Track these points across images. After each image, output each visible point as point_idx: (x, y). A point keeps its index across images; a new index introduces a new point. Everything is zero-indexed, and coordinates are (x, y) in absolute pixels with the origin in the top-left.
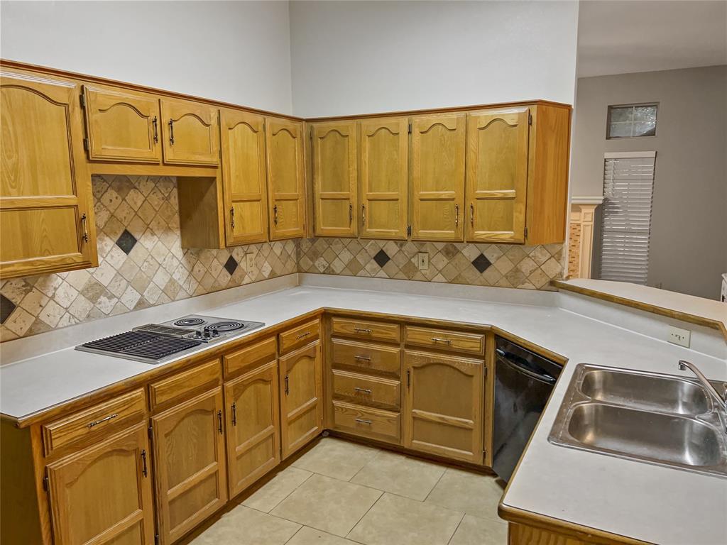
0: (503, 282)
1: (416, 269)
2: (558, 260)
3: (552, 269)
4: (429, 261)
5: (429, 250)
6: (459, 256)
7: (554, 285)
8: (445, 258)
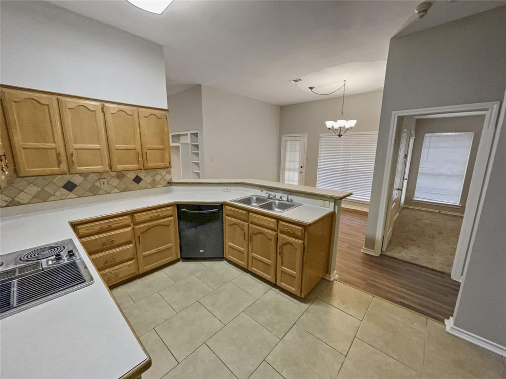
0: (149, 186)
1: (99, 189)
2: (170, 174)
3: (168, 178)
4: (108, 183)
5: (106, 177)
6: (125, 177)
7: (170, 183)
8: (117, 180)
